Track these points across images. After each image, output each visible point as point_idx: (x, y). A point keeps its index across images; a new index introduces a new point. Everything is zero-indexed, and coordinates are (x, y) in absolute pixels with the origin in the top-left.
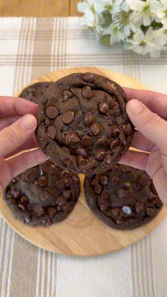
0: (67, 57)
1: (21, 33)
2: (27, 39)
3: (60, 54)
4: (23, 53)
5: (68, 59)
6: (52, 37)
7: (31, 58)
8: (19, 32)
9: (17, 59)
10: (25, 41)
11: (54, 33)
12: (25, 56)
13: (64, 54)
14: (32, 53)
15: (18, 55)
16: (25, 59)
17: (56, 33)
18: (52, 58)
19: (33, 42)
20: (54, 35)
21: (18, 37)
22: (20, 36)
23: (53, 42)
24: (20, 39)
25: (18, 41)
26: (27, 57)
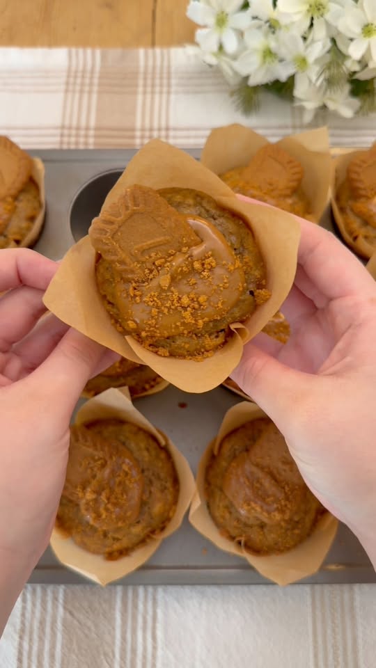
0: (171, 133)
1: (68, 76)
2: (81, 92)
3: (156, 125)
4: (74, 123)
5: (175, 137)
6: (137, 86)
7: (92, 133)
8: (65, 74)
9: (62, 135)
10: (77, 96)
11: (141, 76)
12: (78, 128)
13: (163, 124)
14: (93, 123)
15: (63, 127)
16: (77, 136)
17: (145, 79)
18: (138, 133)
19: (95, 96)
20: (141, 82)
21: (63, 87)
22: (67, 84)
23: (140, 98)
24: (67, 91)
25: (61, 95)
26: (82, 132)
